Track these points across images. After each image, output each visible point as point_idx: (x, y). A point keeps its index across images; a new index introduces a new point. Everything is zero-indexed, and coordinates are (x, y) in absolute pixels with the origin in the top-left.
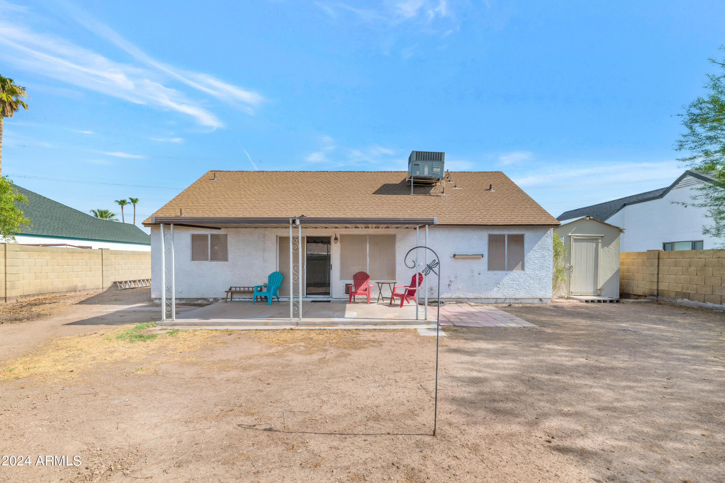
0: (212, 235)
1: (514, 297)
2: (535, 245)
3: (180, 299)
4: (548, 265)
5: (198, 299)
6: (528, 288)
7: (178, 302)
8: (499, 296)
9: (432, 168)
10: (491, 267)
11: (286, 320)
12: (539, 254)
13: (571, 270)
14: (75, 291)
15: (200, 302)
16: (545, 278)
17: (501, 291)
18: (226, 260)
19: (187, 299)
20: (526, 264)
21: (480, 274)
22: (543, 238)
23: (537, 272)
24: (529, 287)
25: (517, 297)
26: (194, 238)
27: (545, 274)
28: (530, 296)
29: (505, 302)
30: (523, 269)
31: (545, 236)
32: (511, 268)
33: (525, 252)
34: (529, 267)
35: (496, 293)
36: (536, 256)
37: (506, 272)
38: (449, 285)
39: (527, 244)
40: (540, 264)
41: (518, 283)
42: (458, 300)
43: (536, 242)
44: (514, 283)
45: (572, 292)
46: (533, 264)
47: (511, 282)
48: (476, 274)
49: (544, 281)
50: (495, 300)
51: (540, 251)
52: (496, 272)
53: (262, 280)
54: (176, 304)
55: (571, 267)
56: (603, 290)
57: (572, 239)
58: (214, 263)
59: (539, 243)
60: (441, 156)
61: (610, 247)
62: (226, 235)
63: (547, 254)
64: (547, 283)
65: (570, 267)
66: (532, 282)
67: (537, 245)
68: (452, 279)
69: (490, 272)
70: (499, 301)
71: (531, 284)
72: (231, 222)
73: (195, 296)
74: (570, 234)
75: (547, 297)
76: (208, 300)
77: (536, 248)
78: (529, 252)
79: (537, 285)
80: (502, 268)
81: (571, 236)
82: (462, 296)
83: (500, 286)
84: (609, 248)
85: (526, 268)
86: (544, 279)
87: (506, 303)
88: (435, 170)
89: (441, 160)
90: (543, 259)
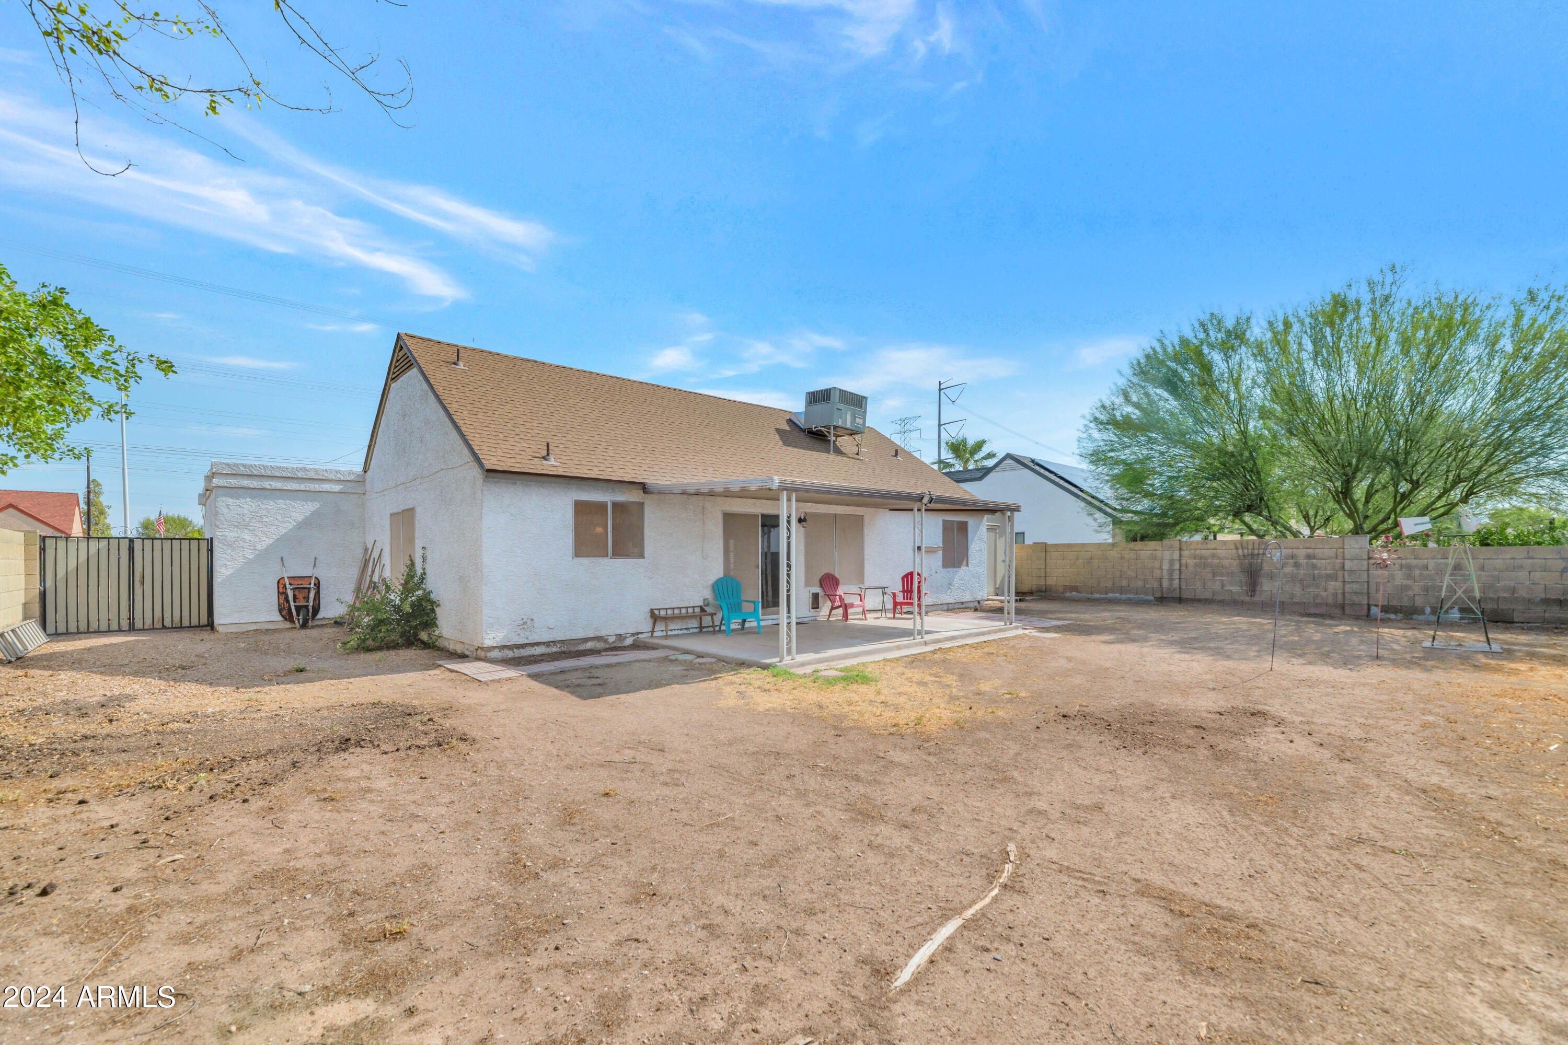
0: (615, 505)
1: (961, 600)
4: (984, 560)
5: (586, 640)
6: (971, 589)
8: (951, 600)
9: (855, 417)
10: (944, 563)
12: (978, 546)
15: (589, 645)
17: (952, 593)
18: (642, 556)
19: (562, 642)
20: (970, 559)
21: (936, 573)
23: (977, 569)
24: (972, 587)
25: (964, 600)
26: (581, 508)
27: (982, 571)
28: (972, 599)
30: (967, 565)
32: (959, 566)
33: (969, 544)
35: (949, 597)
36: (976, 548)
37: (956, 569)
39: (970, 535)
40: (979, 559)
41: (964, 582)
46: (974, 558)
47: (960, 582)
48: (933, 572)
50: (947, 605)
51: (979, 542)
52: (948, 569)
58: (620, 562)
59: (978, 533)
62: (641, 505)
63: (983, 546)
66: (974, 580)
69: (944, 569)
71: (973, 584)
73: (581, 634)
76: (606, 641)
77: (976, 539)
79: (977, 585)
80: (952, 565)
83: (952, 587)
85: (970, 564)
86: (981, 577)
90: (981, 552)
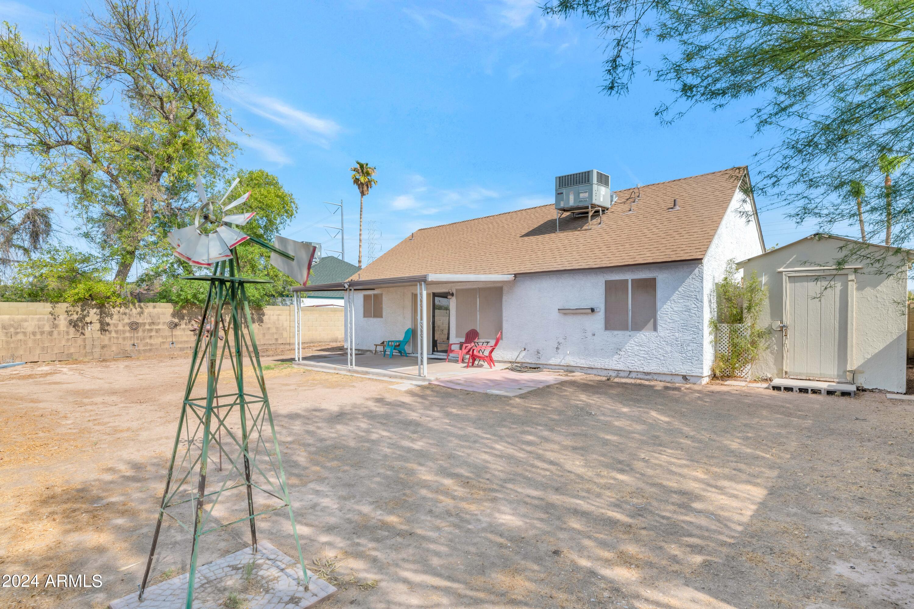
0: (374, 296)
1: (641, 370)
2: (674, 292)
3: (358, 350)
4: (697, 324)
5: (367, 351)
6: (662, 358)
7: (357, 352)
8: (620, 367)
9: (579, 193)
10: (609, 326)
11: (344, 367)
12: (679, 305)
13: (784, 334)
14: (336, 342)
16: (691, 344)
17: (622, 360)
18: (382, 316)
19: (360, 350)
20: (660, 322)
21: (594, 335)
22: (688, 280)
23: (677, 334)
24: (664, 356)
25: (647, 370)
26: (366, 298)
27: (690, 338)
28: (665, 371)
29: (630, 376)
30: (655, 329)
31: (690, 277)
32: (638, 327)
33: (658, 304)
34: (664, 325)
35: (616, 362)
36: (676, 309)
37: (629, 333)
38: (557, 348)
39: (660, 293)
40: (682, 322)
41: (647, 349)
42: (570, 368)
43: (676, 289)
44: (642, 349)
45: (786, 372)
46: (671, 321)
47: (638, 348)
48: (589, 334)
49: (689, 348)
50: (616, 372)
51: (682, 301)
52: (616, 332)
53: (400, 337)
54: (356, 354)
55: (783, 329)
56: (862, 372)
57: (784, 277)
58: (375, 320)
59: (680, 289)
60: (588, 175)
61: (879, 288)
62: (382, 294)
63: (694, 306)
64: (695, 352)
65: (782, 327)
66: (668, 349)
67: (677, 292)
68: (561, 340)
69: (608, 332)
70: (622, 374)
71: (667, 353)
72: (384, 284)
74: (781, 269)
75: (694, 374)
77: (675, 297)
78: (665, 303)
79: (677, 355)
80: (625, 328)
81: (781, 272)
82: (573, 364)
83: (621, 353)
84: (878, 291)
85: (659, 328)
86: (688, 345)
87: (632, 378)
88: (582, 195)
89: (588, 181)
90: (687, 313)
